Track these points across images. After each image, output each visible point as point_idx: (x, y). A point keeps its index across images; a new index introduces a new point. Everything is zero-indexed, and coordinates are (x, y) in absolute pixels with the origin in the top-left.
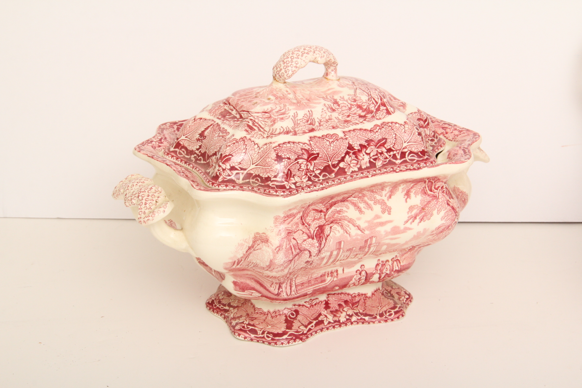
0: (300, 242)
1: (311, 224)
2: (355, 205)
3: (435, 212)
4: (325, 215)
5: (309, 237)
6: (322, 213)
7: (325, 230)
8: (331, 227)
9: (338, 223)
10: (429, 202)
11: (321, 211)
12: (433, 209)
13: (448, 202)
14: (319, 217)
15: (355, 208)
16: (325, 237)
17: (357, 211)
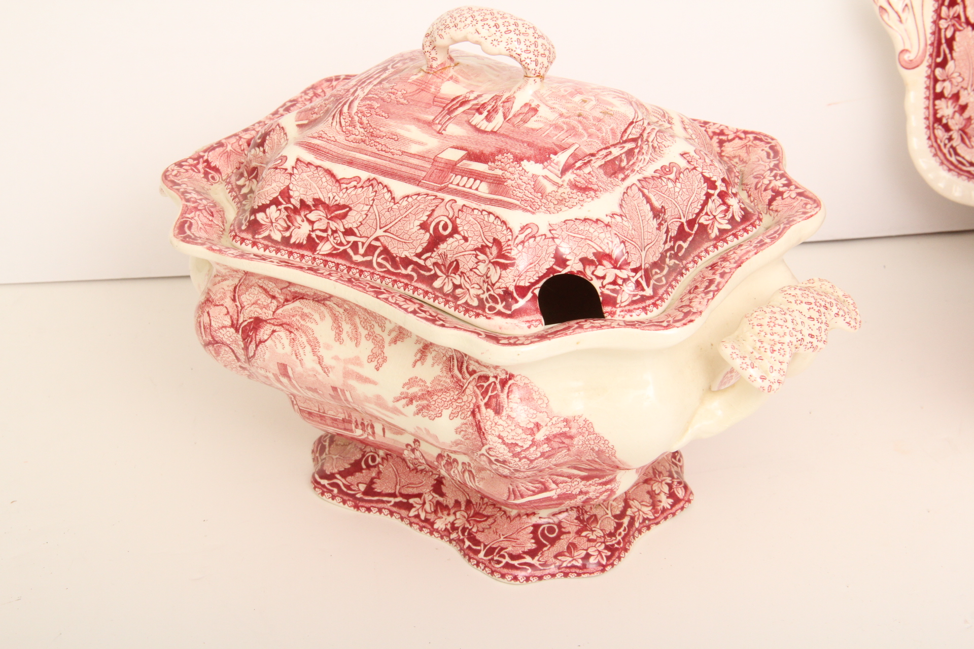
0: (215, 326)
1: (246, 308)
2: (335, 318)
3: (446, 413)
4: (278, 308)
5: (232, 326)
6: (274, 301)
7: (262, 330)
8: (274, 331)
9: (291, 332)
10: (447, 390)
11: (274, 297)
12: (446, 405)
13: (477, 410)
14: (265, 304)
15: (334, 325)
16: (256, 341)
17: (334, 333)
